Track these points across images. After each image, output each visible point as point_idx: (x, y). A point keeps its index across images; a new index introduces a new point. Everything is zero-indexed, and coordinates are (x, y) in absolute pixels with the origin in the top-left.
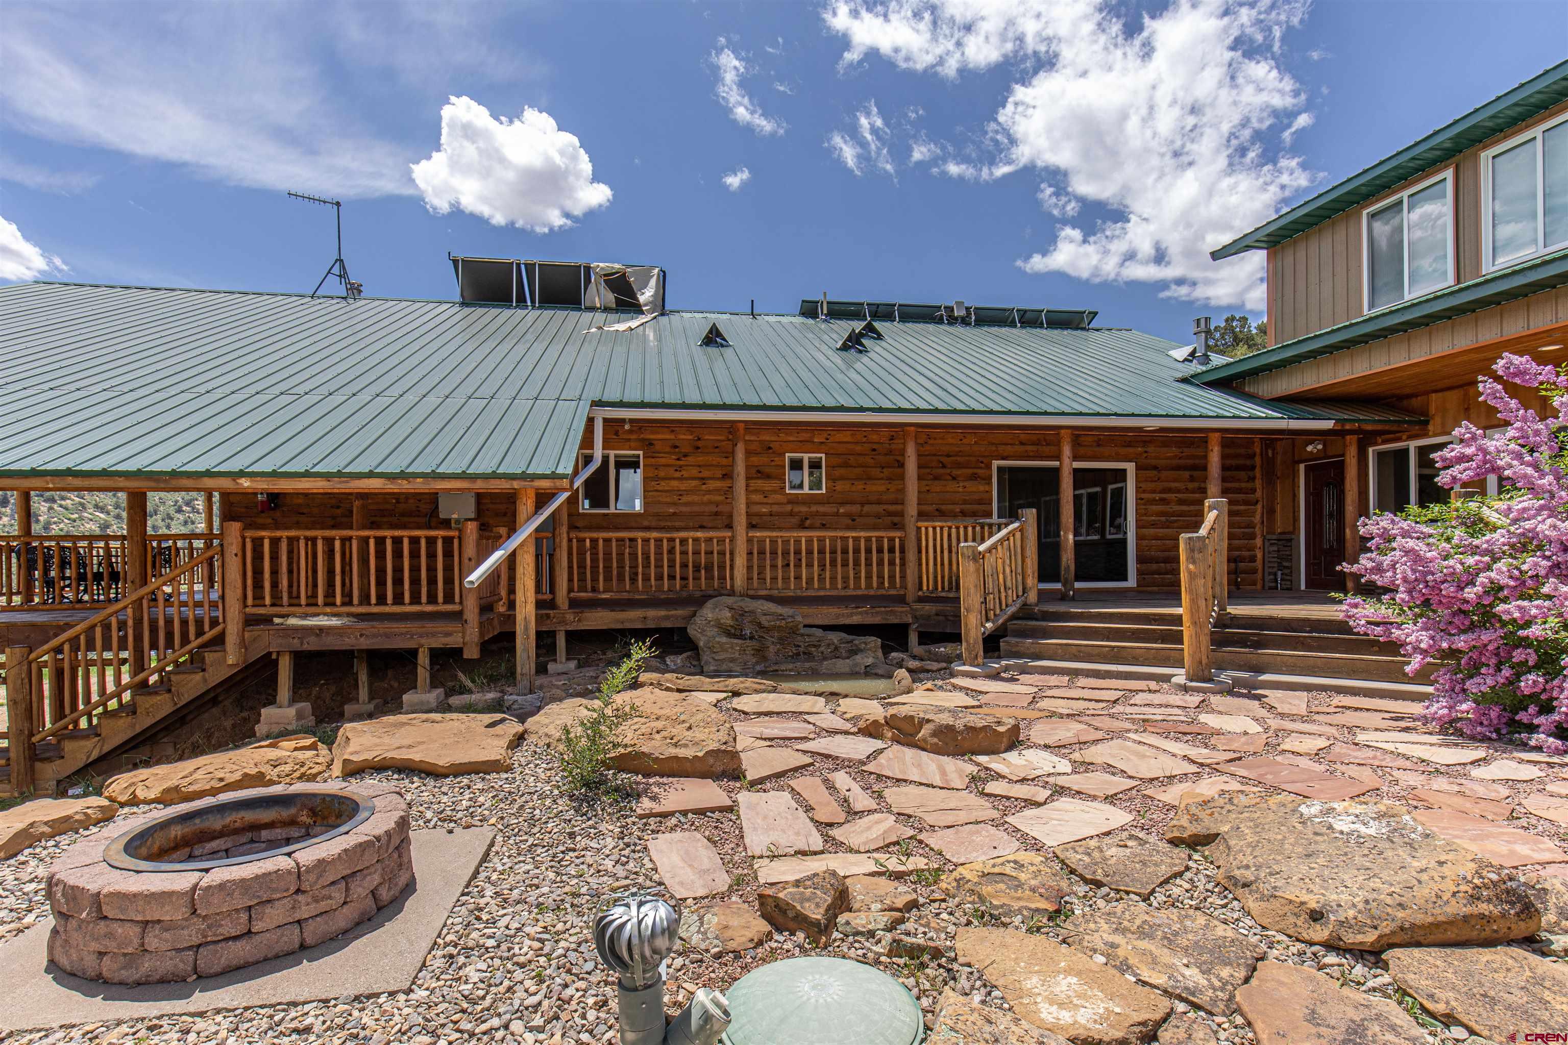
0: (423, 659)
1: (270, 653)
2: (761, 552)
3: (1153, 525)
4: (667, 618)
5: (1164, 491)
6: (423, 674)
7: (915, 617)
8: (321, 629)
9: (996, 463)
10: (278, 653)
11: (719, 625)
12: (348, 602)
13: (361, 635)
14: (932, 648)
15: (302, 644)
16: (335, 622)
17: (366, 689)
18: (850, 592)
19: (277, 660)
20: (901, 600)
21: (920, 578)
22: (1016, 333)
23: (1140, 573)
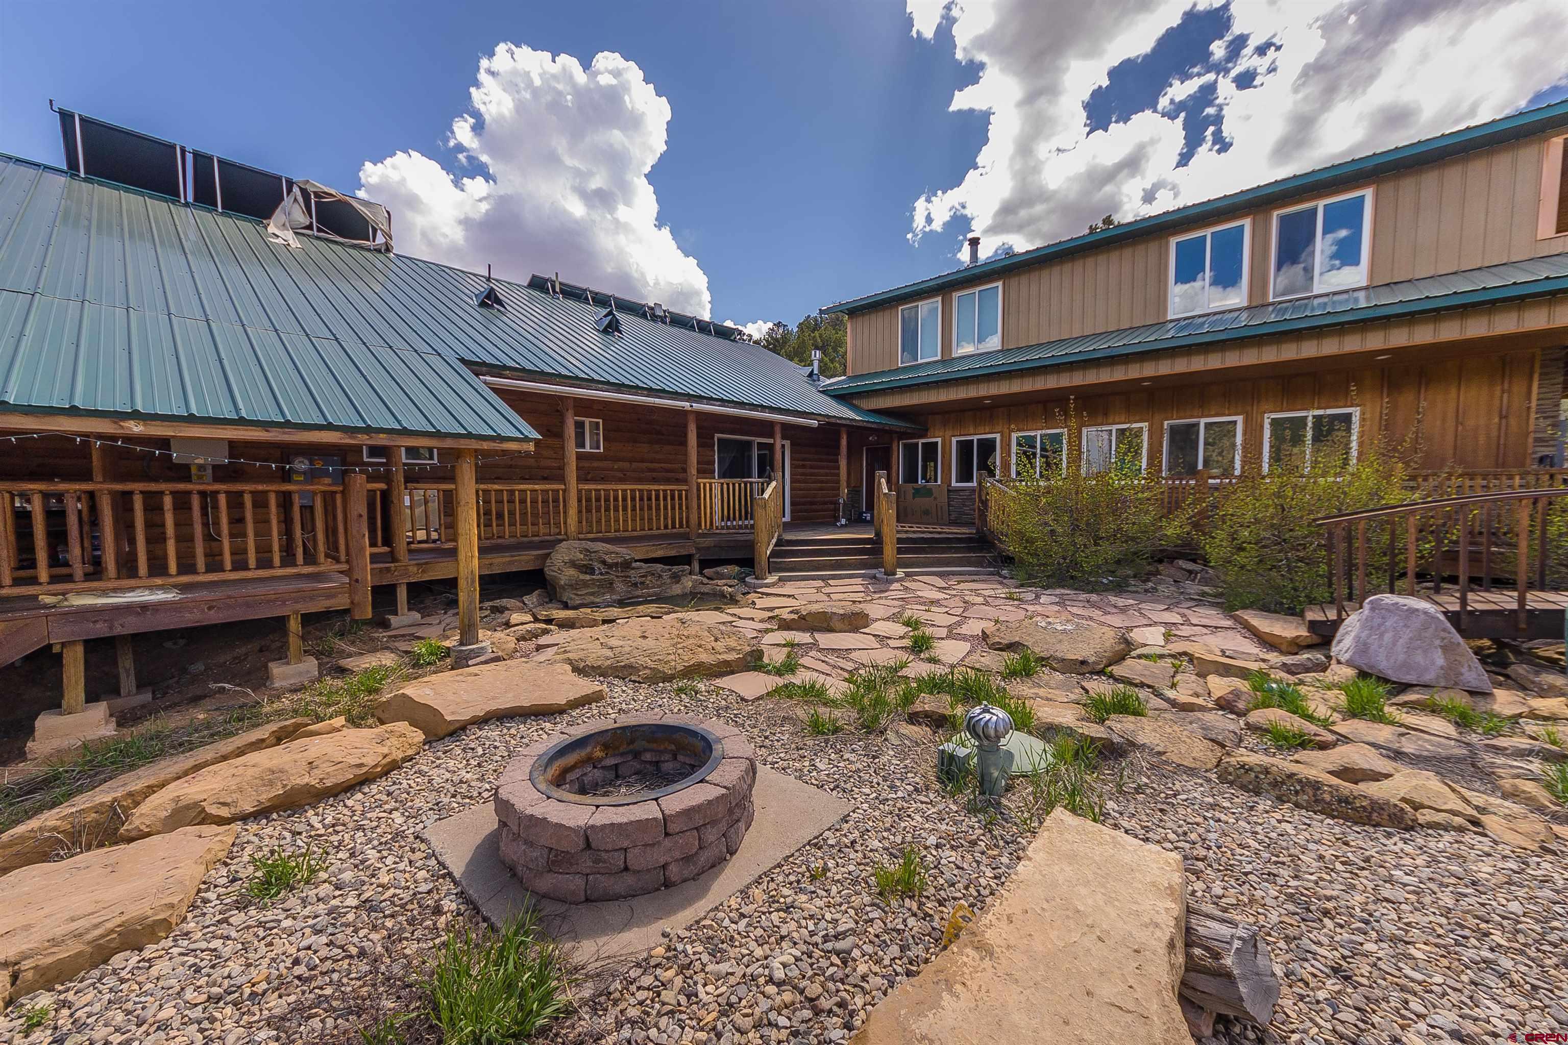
0: (294, 625)
1: (50, 646)
2: (588, 500)
3: (799, 482)
4: (510, 563)
5: (804, 460)
6: (294, 642)
7: (698, 549)
8: (144, 607)
9: (717, 436)
10: (63, 645)
11: (573, 564)
12: (187, 567)
13: (210, 608)
14: (719, 569)
15: (111, 628)
16: (160, 596)
17: (132, 678)
18: (655, 532)
19: (61, 653)
20: (686, 536)
21: (700, 518)
22: (696, 335)
23: (792, 512)
